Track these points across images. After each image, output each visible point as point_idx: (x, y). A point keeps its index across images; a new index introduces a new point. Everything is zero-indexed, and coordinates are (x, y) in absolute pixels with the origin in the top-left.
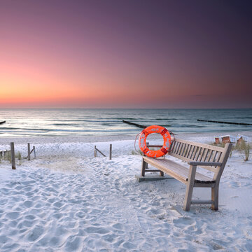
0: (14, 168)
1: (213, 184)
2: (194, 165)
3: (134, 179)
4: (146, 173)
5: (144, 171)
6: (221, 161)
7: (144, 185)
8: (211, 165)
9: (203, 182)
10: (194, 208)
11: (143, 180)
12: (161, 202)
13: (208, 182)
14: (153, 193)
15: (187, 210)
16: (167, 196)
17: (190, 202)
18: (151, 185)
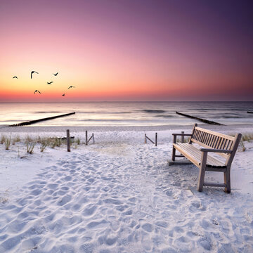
0: (69, 151)
1: (225, 169)
2: (205, 151)
3: (166, 162)
4: (176, 158)
5: (174, 156)
6: (231, 149)
7: (173, 168)
8: (225, 152)
9: (214, 167)
10: (208, 190)
11: (171, 164)
12: (182, 184)
13: (219, 167)
14: (179, 175)
16: (188, 178)
17: (202, 183)
18: (179, 169)
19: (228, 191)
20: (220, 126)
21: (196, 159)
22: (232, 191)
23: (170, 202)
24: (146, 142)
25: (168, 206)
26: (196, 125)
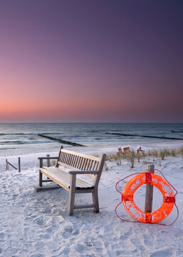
1: (93, 190)
2: (74, 174)
3: (33, 189)
4: (44, 184)
5: (41, 181)
6: (98, 170)
7: (41, 194)
8: (92, 173)
9: (83, 189)
10: (78, 212)
11: (39, 190)
12: (52, 210)
13: (88, 188)
14: (48, 201)
15: (71, 214)
16: (57, 203)
17: (73, 207)
18: (47, 194)
19: (97, 211)
20: (83, 148)
21: (65, 183)
22: (100, 210)
23: (42, 231)
24: (7, 169)
25: (41, 236)
26: (62, 148)
